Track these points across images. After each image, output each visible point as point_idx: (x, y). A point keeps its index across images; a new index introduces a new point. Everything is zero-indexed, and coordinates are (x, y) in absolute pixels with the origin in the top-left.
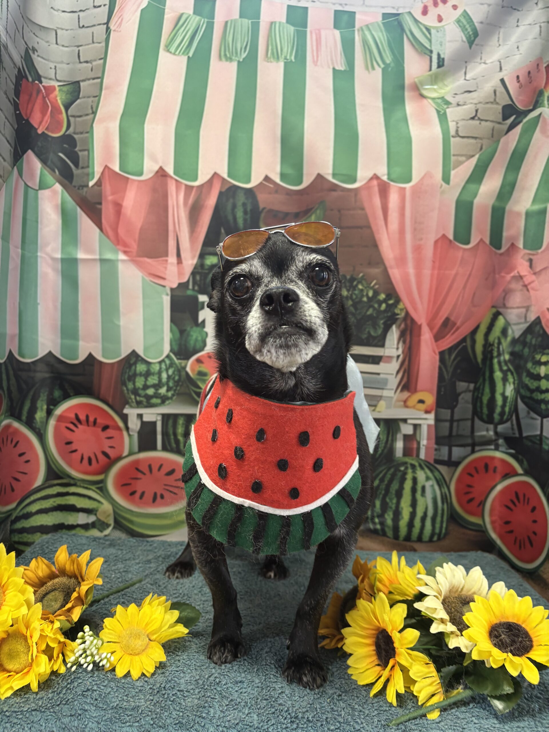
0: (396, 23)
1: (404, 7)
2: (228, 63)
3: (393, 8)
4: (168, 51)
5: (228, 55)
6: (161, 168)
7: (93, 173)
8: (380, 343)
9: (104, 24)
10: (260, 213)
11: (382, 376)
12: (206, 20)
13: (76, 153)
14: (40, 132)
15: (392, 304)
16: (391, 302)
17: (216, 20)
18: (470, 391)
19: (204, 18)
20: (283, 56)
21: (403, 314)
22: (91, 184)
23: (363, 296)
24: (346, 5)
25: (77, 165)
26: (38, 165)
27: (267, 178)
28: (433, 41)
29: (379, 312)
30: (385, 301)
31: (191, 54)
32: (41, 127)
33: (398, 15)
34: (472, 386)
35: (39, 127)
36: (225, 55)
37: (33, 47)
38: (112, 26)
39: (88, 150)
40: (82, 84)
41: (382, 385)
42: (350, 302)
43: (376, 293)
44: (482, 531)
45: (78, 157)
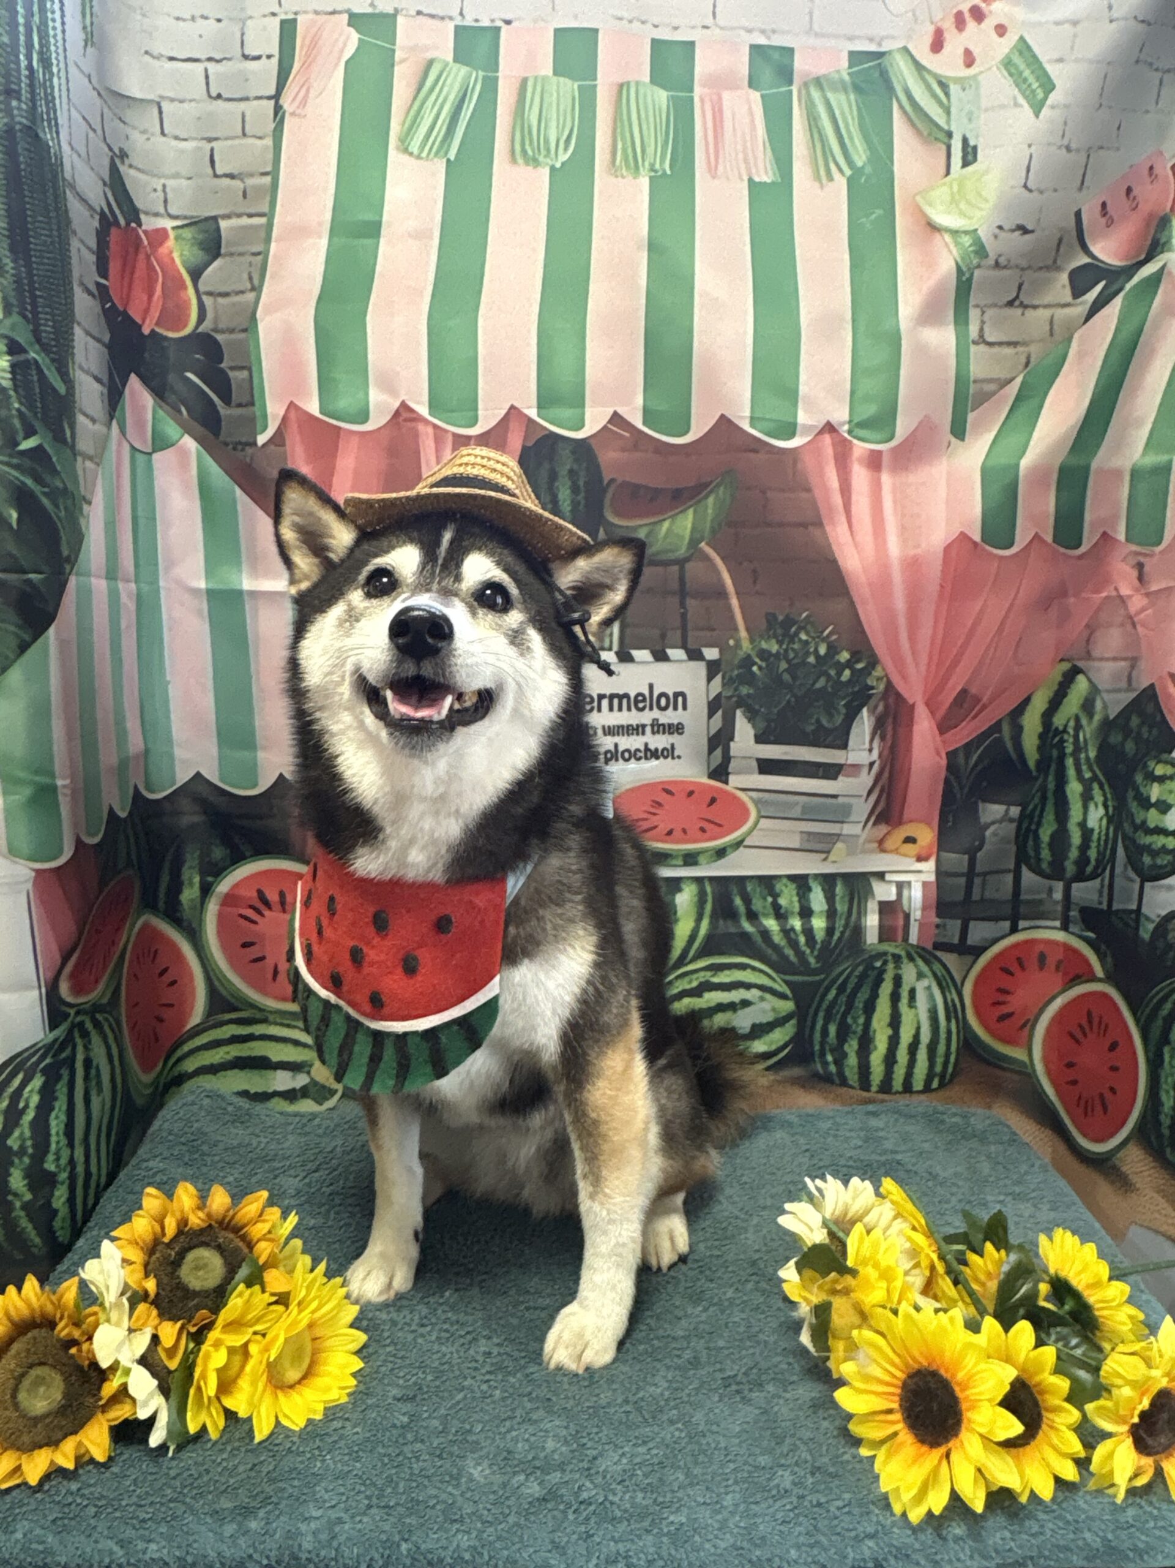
0: (877, 74)
1: (893, 37)
2: (530, 168)
3: (871, 40)
4: (406, 151)
5: (530, 152)
6: (404, 406)
7: (265, 416)
8: (839, 742)
9: (269, 98)
10: (604, 491)
11: (840, 800)
12: (481, 74)
13: (222, 371)
14: (146, 331)
15: (862, 669)
16: (860, 666)
17: (500, 74)
18: (1011, 820)
19: (476, 69)
20: (647, 164)
21: (882, 687)
22: (261, 439)
23: (808, 654)
24: (774, 31)
25: (226, 398)
26: (148, 400)
27: (616, 418)
28: (954, 110)
29: (838, 683)
30: (849, 664)
31: (452, 155)
32: (147, 322)
33: (881, 55)
34: (1015, 811)
35: (144, 321)
36: (524, 152)
37: (121, 150)
38: (286, 102)
39: (249, 364)
40: (223, 224)
41: (841, 815)
42: (784, 665)
43: (833, 650)
44: (1026, 1073)
45: (228, 380)
